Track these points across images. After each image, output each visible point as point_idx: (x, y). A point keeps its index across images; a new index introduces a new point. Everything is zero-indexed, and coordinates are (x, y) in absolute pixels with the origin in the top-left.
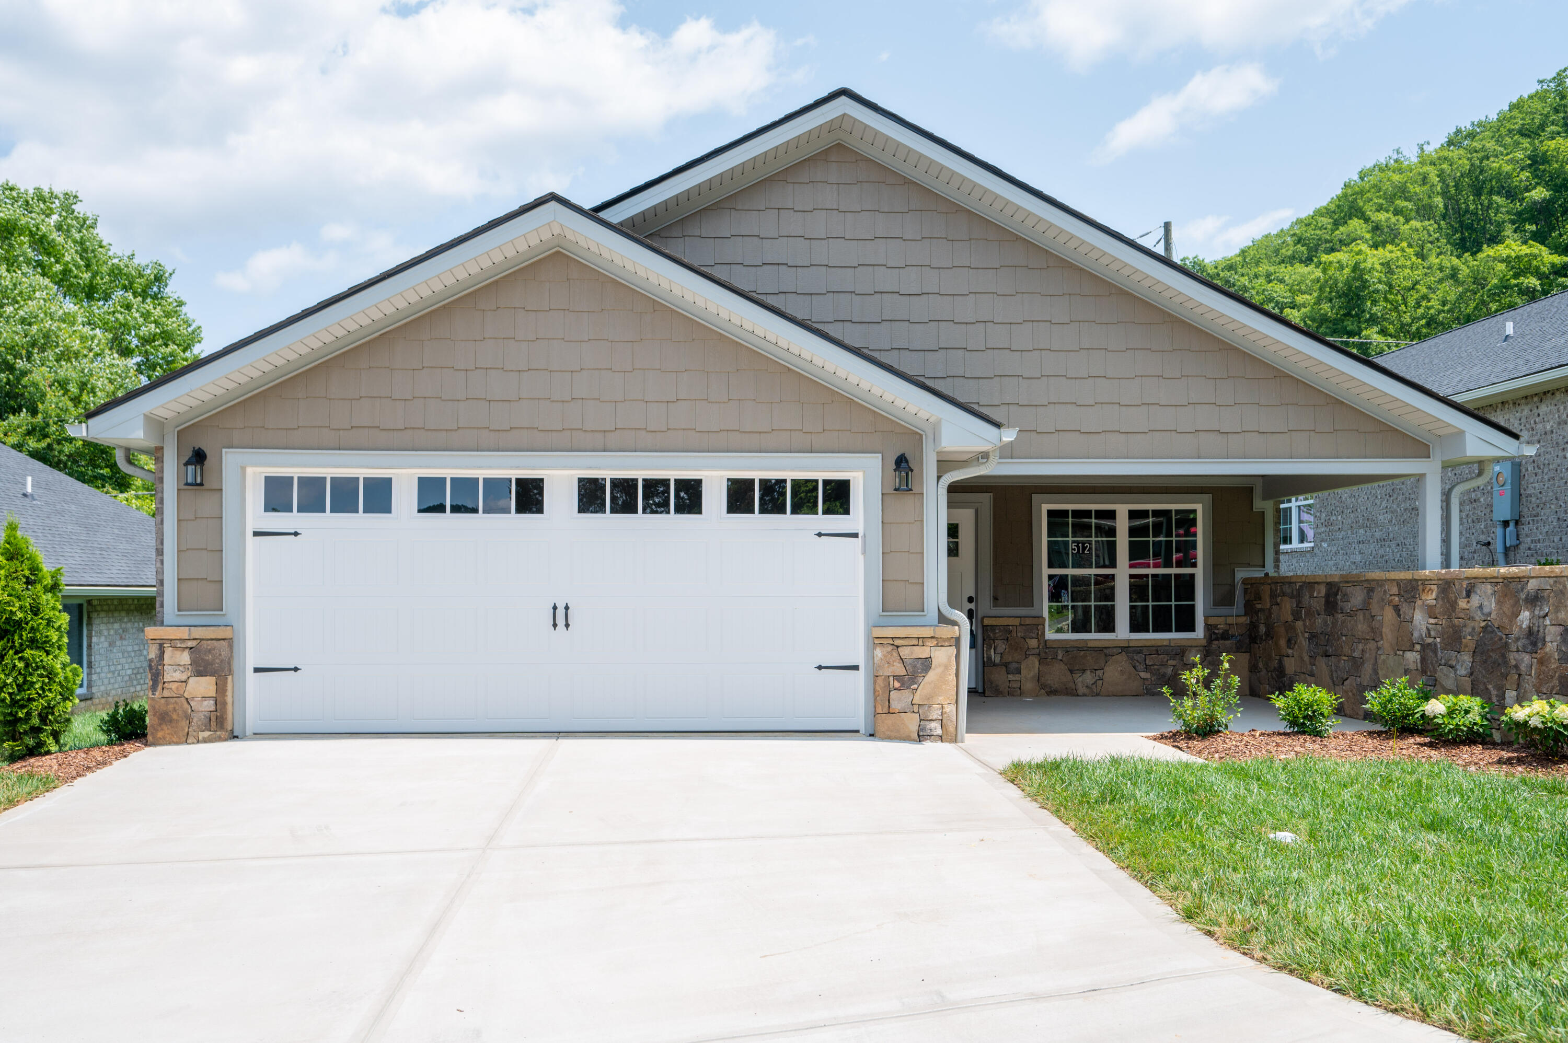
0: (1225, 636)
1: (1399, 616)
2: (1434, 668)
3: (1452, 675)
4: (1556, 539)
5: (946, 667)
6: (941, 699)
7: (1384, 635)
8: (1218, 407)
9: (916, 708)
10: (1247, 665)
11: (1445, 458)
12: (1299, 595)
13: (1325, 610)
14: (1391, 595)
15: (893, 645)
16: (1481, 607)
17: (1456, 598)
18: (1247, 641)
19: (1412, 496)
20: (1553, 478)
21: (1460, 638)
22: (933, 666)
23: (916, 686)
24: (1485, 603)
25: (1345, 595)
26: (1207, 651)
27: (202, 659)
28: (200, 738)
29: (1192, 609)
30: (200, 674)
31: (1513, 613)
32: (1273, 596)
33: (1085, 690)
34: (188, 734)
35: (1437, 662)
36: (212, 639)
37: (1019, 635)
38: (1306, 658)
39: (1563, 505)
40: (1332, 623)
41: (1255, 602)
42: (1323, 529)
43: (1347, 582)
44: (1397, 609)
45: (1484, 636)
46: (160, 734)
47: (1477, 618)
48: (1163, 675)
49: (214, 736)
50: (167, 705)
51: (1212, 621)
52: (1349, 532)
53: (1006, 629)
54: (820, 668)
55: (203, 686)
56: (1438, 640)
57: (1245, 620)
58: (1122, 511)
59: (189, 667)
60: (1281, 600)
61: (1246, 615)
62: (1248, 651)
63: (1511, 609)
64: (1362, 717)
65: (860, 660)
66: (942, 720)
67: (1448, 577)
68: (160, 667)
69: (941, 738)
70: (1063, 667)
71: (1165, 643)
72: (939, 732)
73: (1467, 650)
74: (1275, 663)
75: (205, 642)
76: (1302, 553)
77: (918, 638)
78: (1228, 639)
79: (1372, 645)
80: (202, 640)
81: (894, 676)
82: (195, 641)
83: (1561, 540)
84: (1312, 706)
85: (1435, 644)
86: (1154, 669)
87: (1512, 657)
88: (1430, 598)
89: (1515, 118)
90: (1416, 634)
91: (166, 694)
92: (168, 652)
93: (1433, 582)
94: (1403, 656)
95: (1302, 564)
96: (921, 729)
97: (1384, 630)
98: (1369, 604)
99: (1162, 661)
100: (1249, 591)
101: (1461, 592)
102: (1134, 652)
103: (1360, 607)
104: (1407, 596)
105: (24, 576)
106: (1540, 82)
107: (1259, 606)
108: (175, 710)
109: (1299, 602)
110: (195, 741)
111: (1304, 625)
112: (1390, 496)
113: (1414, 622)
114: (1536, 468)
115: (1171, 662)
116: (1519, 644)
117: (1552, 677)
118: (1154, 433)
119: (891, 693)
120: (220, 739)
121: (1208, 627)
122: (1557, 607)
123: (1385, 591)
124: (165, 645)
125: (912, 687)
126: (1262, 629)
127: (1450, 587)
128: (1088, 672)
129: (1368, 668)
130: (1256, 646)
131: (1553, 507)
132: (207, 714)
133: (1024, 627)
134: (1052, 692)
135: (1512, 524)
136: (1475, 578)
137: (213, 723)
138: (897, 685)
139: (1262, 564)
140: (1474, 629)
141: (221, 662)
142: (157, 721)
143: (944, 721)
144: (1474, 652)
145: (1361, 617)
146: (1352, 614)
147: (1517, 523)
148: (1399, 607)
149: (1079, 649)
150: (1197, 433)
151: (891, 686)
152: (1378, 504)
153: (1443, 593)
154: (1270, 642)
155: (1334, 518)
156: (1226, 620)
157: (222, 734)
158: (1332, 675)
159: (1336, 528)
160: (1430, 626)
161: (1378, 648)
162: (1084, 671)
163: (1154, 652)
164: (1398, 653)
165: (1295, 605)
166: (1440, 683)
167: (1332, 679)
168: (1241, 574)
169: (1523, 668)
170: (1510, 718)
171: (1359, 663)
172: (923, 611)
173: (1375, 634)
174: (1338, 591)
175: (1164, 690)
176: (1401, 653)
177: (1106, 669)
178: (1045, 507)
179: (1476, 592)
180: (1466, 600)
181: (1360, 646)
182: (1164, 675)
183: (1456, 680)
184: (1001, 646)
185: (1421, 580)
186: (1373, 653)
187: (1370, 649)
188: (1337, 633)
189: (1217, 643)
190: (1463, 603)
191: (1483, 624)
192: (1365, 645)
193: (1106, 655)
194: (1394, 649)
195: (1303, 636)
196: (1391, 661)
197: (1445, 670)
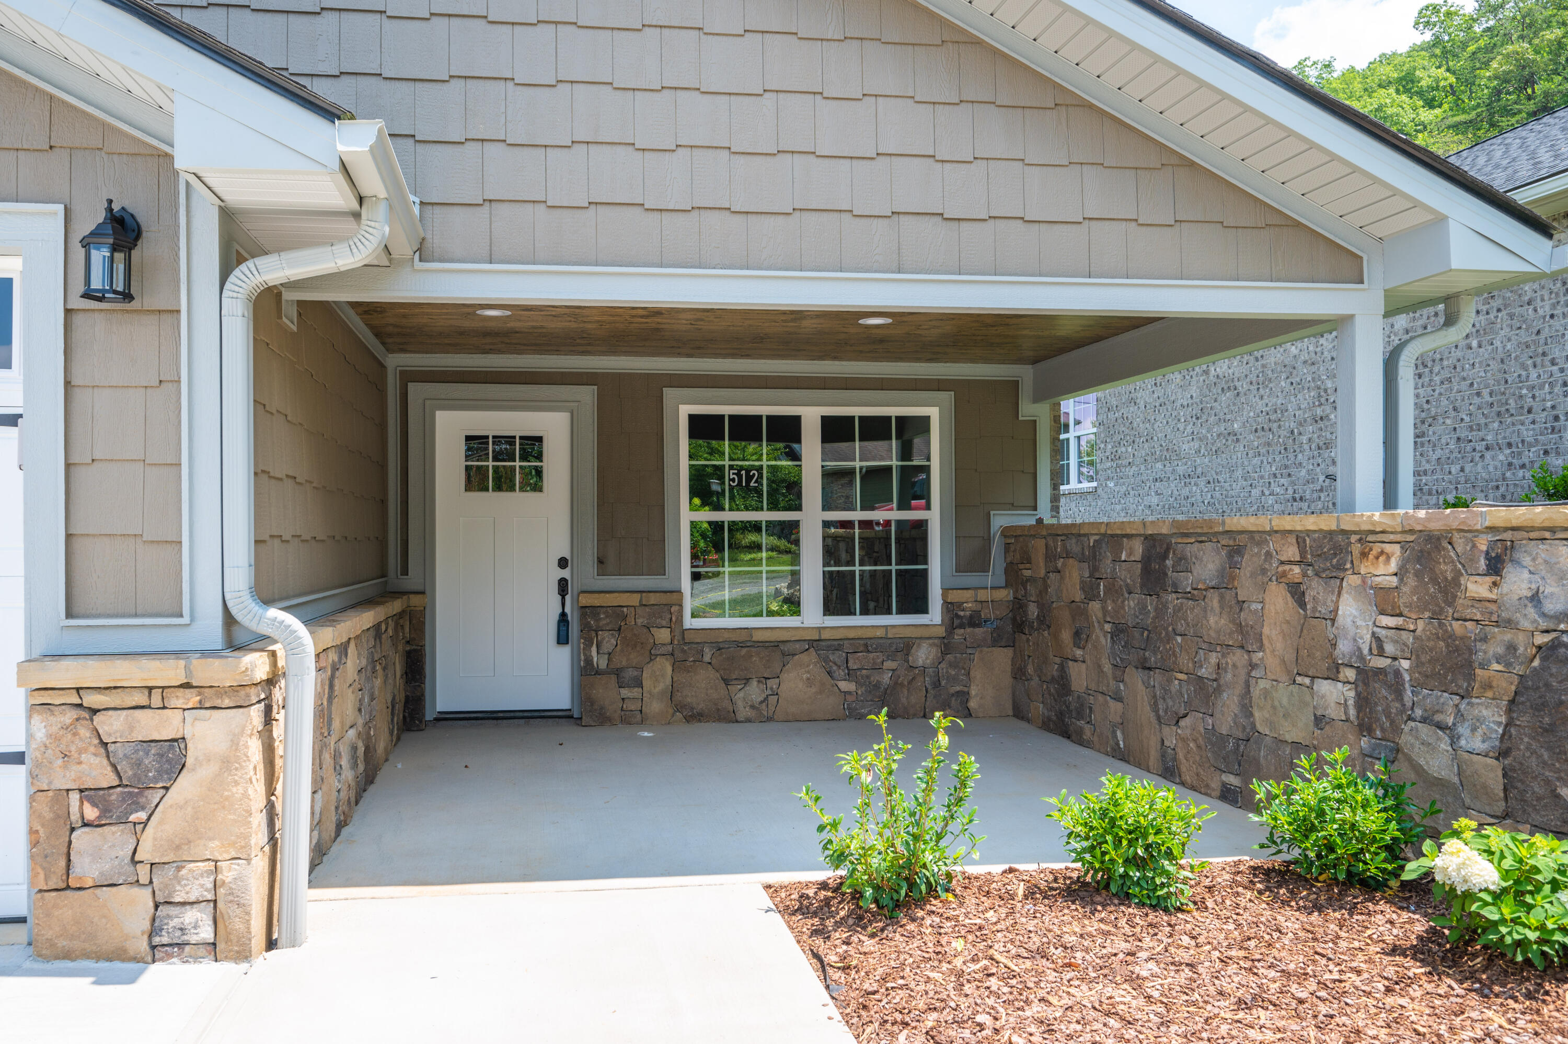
0: (974, 621)
1: (1302, 604)
2: (1392, 722)
3: (1445, 745)
4: (1455, 469)
5: (232, 763)
6: (213, 848)
7: (1265, 642)
8: (940, 165)
9: (143, 873)
10: (1009, 669)
11: (1391, 286)
12: (1094, 557)
13: (1143, 585)
14: (1282, 563)
15: (80, 706)
16: (1535, 598)
17: (1458, 575)
18: (1009, 628)
19: (1228, 417)
20: (1449, 380)
21: (1470, 664)
22: (190, 761)
23: (142, 816)
25: (1181, 559)
26: (945, 644)
29: (924, 574)
32: (1051, 556)
33: (750, 713)
35: (1403, 710)
37: (639, 621)
38: (1107, 668)
39: (1467, 419)
40: (1156, 609)
41: (1021, 566)
42: (1109, 464)
43: (1187, 535)
44: (1297, 593)
45: (1543, 668)
47: (1526, 624)
48: (875, 686)
51: (954, 597)
52: (1143, 467)
53: (617, 612)
56: (1405, 664)
57: (1005, 595)
58: (810, 417)
60: (1064, 565)
61: (1006, 587)
62: (1012, 644)
64: (1218, 793)
66: (215, 901)
67: (1435, 526)
69: (212, 951)
70: (712, 674)
71: (880, 633)
72: (206, 933)
73: (1490, 694)
74: (1054, 670)
76: (1082, 494)
77: (150, 689)
78: (981, 625)
79: (1238, 658)
81: (81, 791)
83: (1462, 470)
84: (1145, 836)
85: (1397, 673)
86: (862, 677)
88: (1383, 571)
90: (1344, 647)
93: (1392, 537)
94: (1311, 688)
95: (1082, 509)
96: (154, 931)
97: (1266, 631)
98: (1233, 578)
99: (874, 663)
100: (1012, 548)
101: (1473, 560)
102: (829, 648)
103: (1213, 583)
104: (1320, 565)
107: (1027, 573)
109: (1094, 570)
111: (1104, 609)
112: (1197, 418)
113: (1340, 620)
114: (1421, 367)
115: (889, 664)
118: (806, 215)
119: (75, 835)
121: (950, 607)
123: (1268, 554)
125: (132, 818)
126: (1033, 611)
127: (1438, 548)
128: (754, 683)
129: (1229, 702)
130: (1024, 638)
131: (1448, 421)
133: (647, 609)
134: (694, 716)
136: (1513, 529)
138: (91, 813)
139: (1032, 504)
140: (1511, 648)
143: (220, 905)
144: (1512, 702)
145: (1215, 603)
146: (1195, 595)
148: (1303, 587)
149: (740, 645)
150: (895, 217)
151: (75, 817)
152: (1181, 429)
153: (1419, 560)
154: (1046, 634)
155: (1123, 449)
156: (976, 595)
158: (1156, 704)
159: (1125, 462)
160: (1382, 633)
161: (1253, 666)
162: (747, 680)
163: (861, 649)
164: (1299, 679)
165: (1087, 574)
166: (1409, 759)
167: (1156, 711)
168: (1000, 520)
171: (1211, 690)
172: (180, 615)
173: (1247, 637)
174: (1168, 550)
176: (1307, 681)
177: (784, 676)
178: (685, 411)
179: (1517, 563)
180: (1489, 580)
181: (1213, 658)
182: (877, 686)
183: (1455, 757)
184: (609, 641)
185: (1355, 532)
186: (1243, 672)
187: (1234, 665)
188: (1166, 629)
189: (959, 634)
190: (1477, 587)
191: (1540, 639)
192: (1224, 656)
193: (784, 654)
194: (1288, 672)
195: (1102, 629)
196: (1283, 695)
197: (1425, 731)
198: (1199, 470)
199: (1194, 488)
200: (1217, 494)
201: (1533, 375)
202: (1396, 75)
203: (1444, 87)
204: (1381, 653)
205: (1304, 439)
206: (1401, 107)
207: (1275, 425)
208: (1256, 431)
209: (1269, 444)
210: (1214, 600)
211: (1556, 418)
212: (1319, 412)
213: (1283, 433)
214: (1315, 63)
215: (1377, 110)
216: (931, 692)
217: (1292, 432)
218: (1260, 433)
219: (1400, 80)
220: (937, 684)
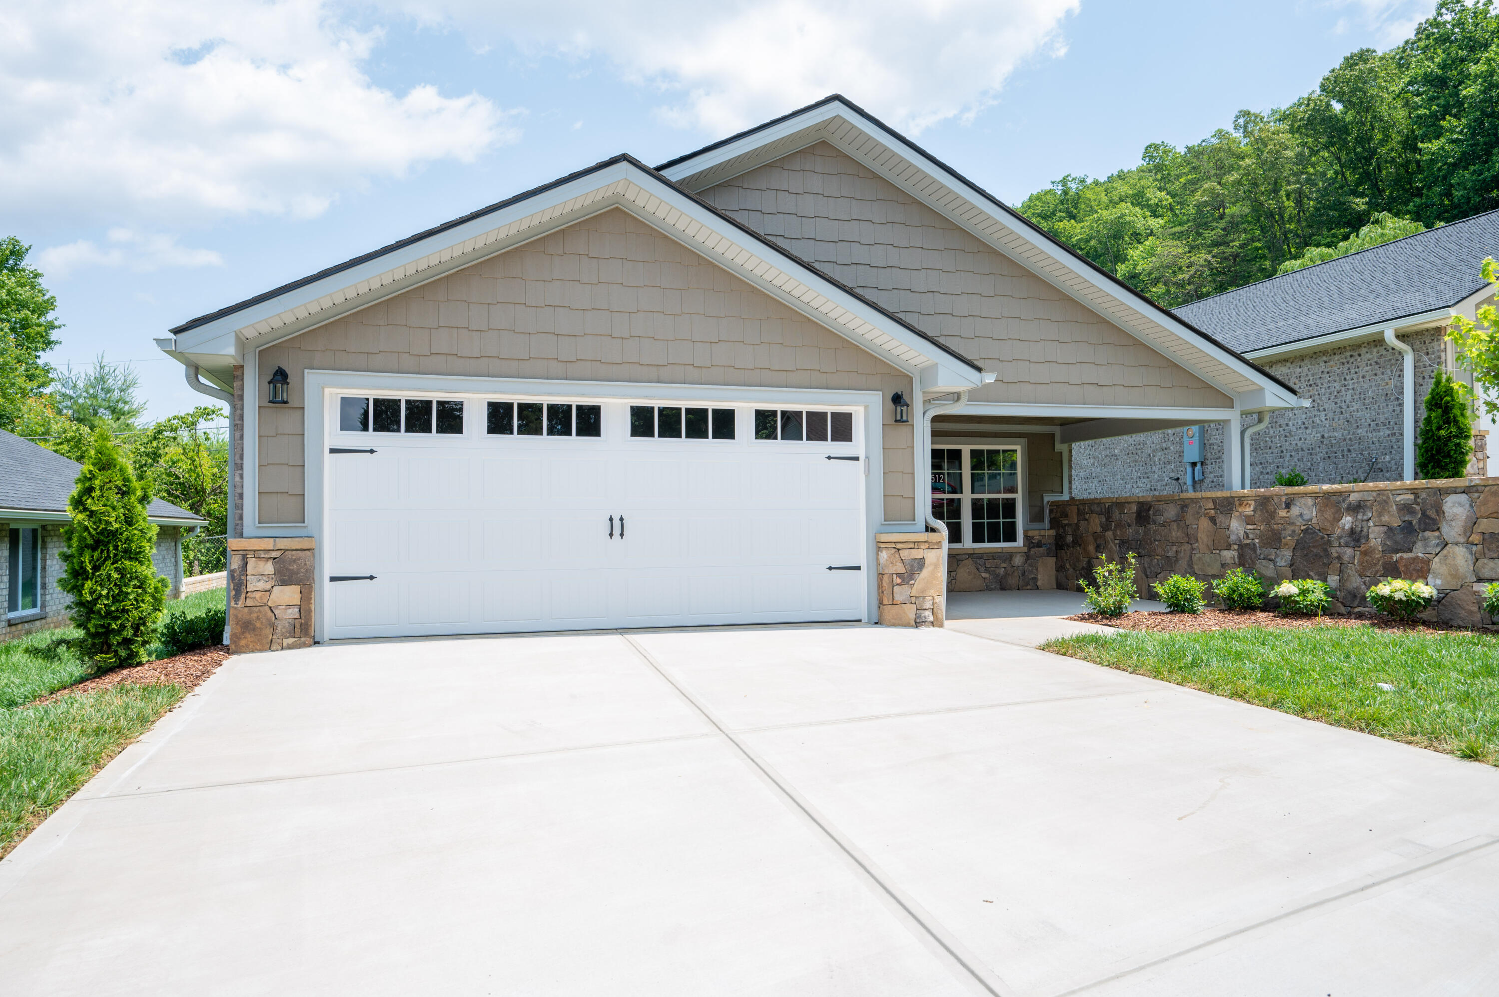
0: (1039, 545)
1: (1215, 524)
2: (1253, 561)
3: (1272, 566)
5: (936, 566)
6: (931, 593)
7: (1199, 539)
8: (1096, 366)
9: (913, 600)
10: (1054, 566)
11: (1243, 409)
12: (1109, 512)
13: (1137, 522)
14: (1206, 509)
15: (894, 548)
16: (1301, 515)
17: (1275, 509)
18: (1054, 548)
19: (1111, 446)
21: (1280, 538)
22: (925, 565)
23: (913, 582)
24: (1306, 512)
25: (1157, 510)
26: (1023, 556)
27: (286, 569)
28: (285, 645)
29: (1013, 524)
30: (284, 583)
31: (1334, 518)
32: (1080, 513)
34: (272, 641)
35: (1256, 557)
36: (297, 550)
40: (1145, 532)
41: (1062, 519)
43: (1159, 501)
44: (1213, 520)
45: (1304, 536)
46: (243, 642)
47: (1298, 523)
48: (997, 575)
49: (298, 642)
50: (251, 613)
51: (1030, 534)
54: (830, 568)
55: (288, 595)
56: (1257, 541)
57: (1053, 532)
58: (966, 450)
59: (273, 576)
60: (1090, 517)
61: (1051, 528)
62: (1057, 555)
63: (1332, 516)
65: (863, 562)
66: (933, 609)
67: (1266, 494)
68: (243, 578)
69: (932, 624)
71: (999, 551)
72: (931, 618)
73: (1287, 547)
74: (1084, 564)
75: (290, 553)
77: (915, 542)
78: (1041, 547)
79: (1186, 547)
80: (286, 550)
81: (896, 574)
82: (280, 552)
85: (1254, 544)
86: (992, 571)
87: (1334, 552)
88: (1248, 510)
89: (1037, 206)
90: (1233, 538)
91: (249, 603)
92: (251, 563)
93: (1252, 498)
94: (1219, 554)
96: (918, 616)
97: (1199, 535)
98: (1183, 516)
99: (997, 564)
100: (1055, 511)
101: (1280, 505)
103: (1174, 519)
104: (1222, 509)
105: (117, 487)
106: (1053, 183)
107: (1066, 522)
108: (258, 618)
109: (1108, 518)
110: (280, 648)
111: (1114, 534)
113: (1231, 528)
115: (1003, 565)
116: (1342, 541)
117: (1375, 564)
119: (895, 588)
120: (304, 645)
121: (1027, 537)
122: (1380, 513)
123: (1200, 507)
124: (248, 556)
125: (911, 582)
126: (1069, 539)
127: (1268, 501)
129: (1183, 564)
130: (1063, 551)
132: (292, 622)
135: (1199, 465)
137: (298, 630)
138: (899, 581)
139: (1060, 490)
140: (1294, 531)
141: (306, 571)
142: (240, 629)
143: (935, 610)
144: (1294, 548)
145: (1175, 527)
146: (1165, 525)
147: (1202, 463)
148: (1216, 518)
151: (894, 582)
152: (1082, 452)
153: (1261, 506)
154: (1078, 548)
156: (1039, 533)
157: (309, 640)
158: (1146, 570)
160: (1248, 531)
161: (1193, 549)
163: (991, 558)
164: (1214, 552)
165: (1104, 520)
166: (1259, 573)
167: (1145, 574)
168: (1048, 499)
169: (1346, 558)
170: (1377, 594)
171: (1172, 562)
172: (914, 520)
173: (1191, 538)
174: (1150, 507)
175: (1081, 582)
176: (1218, 552)
179: (1295, 505)
180: (1286, 510)
181: (1174, 548)
183: (1277, 567)
185: (1233, 497)
186: (1188, 553)
187: (1185, 550)
188: (1150, 539)
189: (1033, 551)
190: (1282, 513)
191: (1303, 528)
192: (1179, 547)
193: (958, 561)
194: (1209, 549)
195: (1113, 542)
196: (1207, 558)
197: (1264, 562)
198: (1094, 475)
199: (1091, 485)
200: (1105, 488)
201: (1272, 432)
202: (1131, 192)
203: (1166, 206)
204: (1248, 538)
205: (1156, 459)
206: (1135, 216)
207: (1140, 451)
208: (1128, 454)
209: (1136, 461)
210: (1174, 526)
211: (1282, 452)
212: (1164, 445)
213: (1145, 456)
214: (1073, 179)
215: (1119, 217)
216: (1021, 578)
217: (1149, 455)
218: (1131, 455)
219: (1134, 195)
220: (1024, 574)
